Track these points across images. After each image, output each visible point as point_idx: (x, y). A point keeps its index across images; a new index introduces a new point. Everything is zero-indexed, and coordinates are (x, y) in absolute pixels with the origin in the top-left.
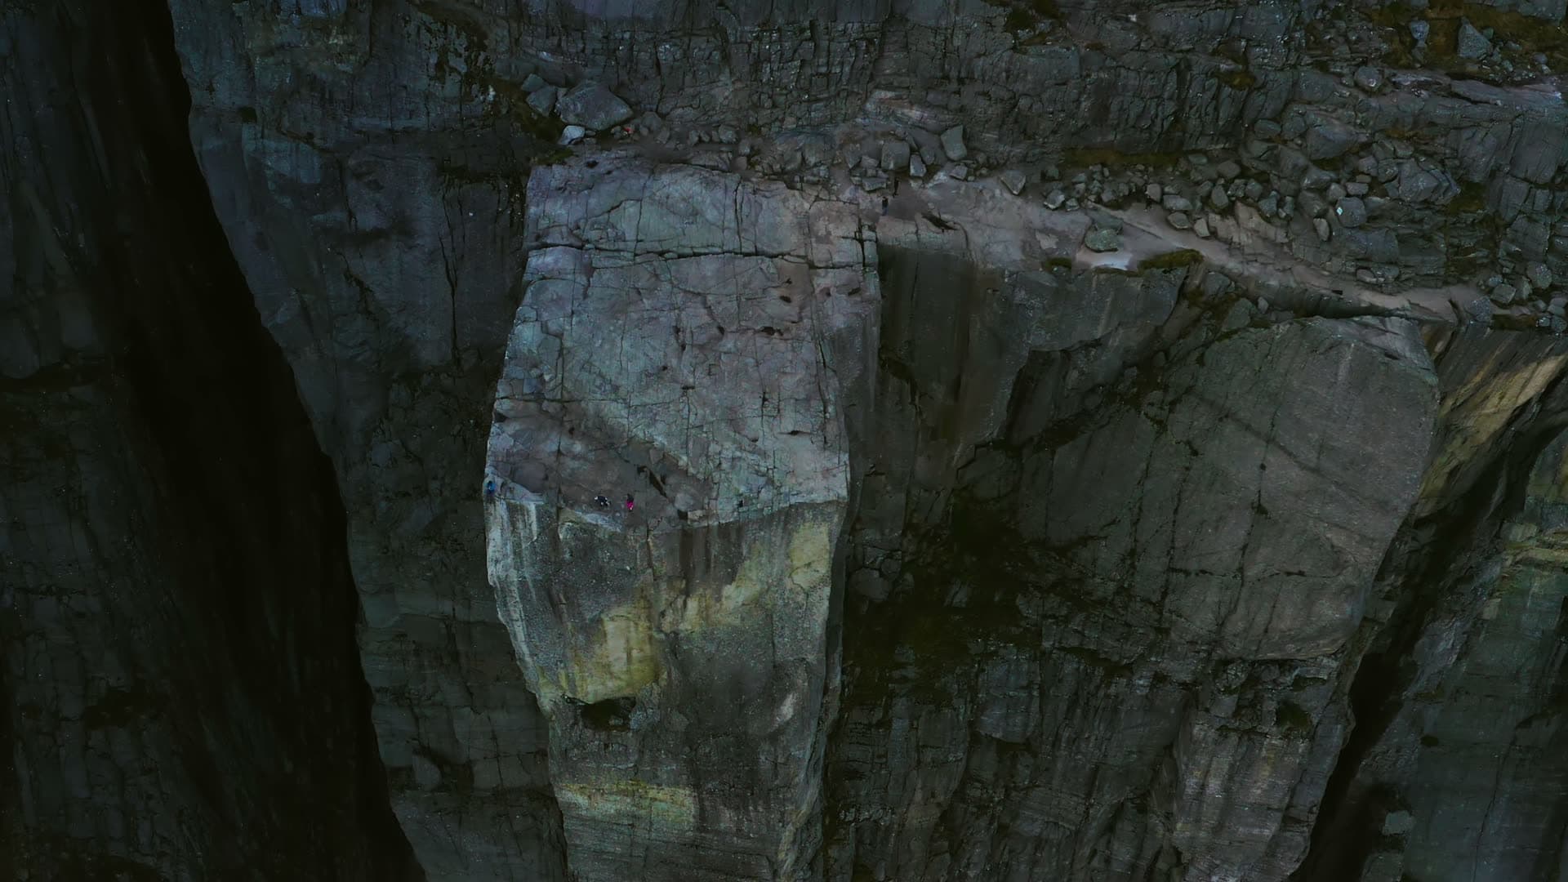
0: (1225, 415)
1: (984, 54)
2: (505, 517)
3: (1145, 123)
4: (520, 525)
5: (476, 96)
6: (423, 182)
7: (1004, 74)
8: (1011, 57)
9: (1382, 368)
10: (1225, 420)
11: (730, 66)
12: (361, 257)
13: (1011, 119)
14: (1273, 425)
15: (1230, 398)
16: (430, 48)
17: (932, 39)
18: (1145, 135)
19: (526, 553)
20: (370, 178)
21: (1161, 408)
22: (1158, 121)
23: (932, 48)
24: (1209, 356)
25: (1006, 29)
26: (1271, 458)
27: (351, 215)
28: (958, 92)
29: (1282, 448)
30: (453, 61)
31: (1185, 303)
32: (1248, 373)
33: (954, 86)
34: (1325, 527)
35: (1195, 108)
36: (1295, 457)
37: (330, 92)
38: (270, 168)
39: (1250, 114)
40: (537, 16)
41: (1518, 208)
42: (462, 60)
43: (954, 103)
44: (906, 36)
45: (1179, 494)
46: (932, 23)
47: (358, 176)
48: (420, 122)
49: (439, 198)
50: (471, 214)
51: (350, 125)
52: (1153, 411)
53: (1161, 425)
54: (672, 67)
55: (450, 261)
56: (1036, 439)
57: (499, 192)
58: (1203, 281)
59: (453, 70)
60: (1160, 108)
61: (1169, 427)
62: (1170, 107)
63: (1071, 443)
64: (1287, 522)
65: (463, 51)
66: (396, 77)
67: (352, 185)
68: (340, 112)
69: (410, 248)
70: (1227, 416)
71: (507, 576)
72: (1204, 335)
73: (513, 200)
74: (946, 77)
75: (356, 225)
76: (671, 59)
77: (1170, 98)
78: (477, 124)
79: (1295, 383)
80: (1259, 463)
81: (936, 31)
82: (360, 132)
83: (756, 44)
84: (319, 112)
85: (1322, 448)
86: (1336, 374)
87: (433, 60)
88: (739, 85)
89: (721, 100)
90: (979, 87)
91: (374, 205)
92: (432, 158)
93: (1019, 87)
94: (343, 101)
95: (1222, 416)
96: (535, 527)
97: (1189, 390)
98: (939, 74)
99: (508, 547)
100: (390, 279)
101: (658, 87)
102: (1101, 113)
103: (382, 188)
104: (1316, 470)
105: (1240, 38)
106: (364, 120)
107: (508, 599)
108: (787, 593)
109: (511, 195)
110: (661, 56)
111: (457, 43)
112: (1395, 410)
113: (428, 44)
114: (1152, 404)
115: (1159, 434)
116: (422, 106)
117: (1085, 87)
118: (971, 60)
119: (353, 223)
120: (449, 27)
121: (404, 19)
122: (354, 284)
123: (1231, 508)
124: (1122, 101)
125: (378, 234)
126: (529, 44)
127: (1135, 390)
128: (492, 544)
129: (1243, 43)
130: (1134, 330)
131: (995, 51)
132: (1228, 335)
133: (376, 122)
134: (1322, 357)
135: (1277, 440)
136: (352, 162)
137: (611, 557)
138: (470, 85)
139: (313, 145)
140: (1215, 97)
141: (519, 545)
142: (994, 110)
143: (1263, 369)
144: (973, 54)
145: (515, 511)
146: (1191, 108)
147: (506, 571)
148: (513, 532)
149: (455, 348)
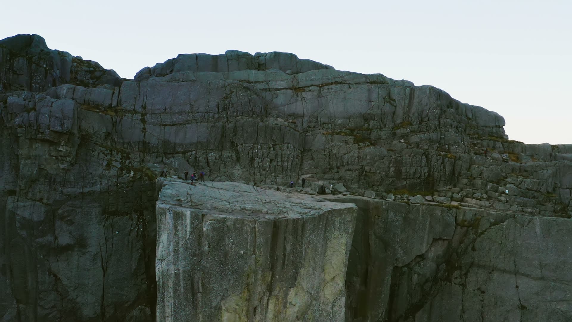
0: (492, 269)
1: (347, 153)
2: (171, 224)
3: (417, 175)
4: (180, 228)
5: (125, 175)
6: (94, 218)
7: (357, 159)
8: (359, 152)
9: (554, 222)
10: (492, 272)
11: (239, 163)
12: (58, 261)
13: (362, 178)
14: (516, 265)
15: (492, 260)
16: (104, 160)
17: (323, 153)
18: (418, 181)
19: (181, 249)
20: (68, 219)
21: (461, 278)
22: (423, 174)
23: (324, 156)
24: (477, 246)
25: (354, 143)
26: (519, 281)
27: (56, 238)
28: (338, 172)
29: (523, 274)
30: (114, 163)
31: (459, 227)
32: (497, 246)
33: (336, 170)
34: (555, 304)
35: (436, 169)
36: (530, 276)
37: (54, 179)
38: (18, 215)
39: (457, 169)
40: (153, 147)
41: (569, 198)
42: (119, 163)
43: (337, 176)
44: (312, 155)
45: (482, 315)
46: (322, 148)
47: (62, 218)
48: (97, 188)
49: (102, 226)
50: (117, 232)
51: (62, 192)
52: (457, 281)
53: (464, 286)
54: (215, 162)
55: (104, 258)
56: (404, 315)
57: (132, 220)
58: (464, 215)
59: (114, 166)
60: (422, 169)
61: (467, 285)
62: (426, 169)
63: (422, 309)
64: (537, 308)
65: (119, 160)
66: (87, 169)
67: (58, 223)
68: (58, 187)
69: (84, 254)
70: (493, 270)
71: (168, 270)
72: (472, 236)
73: (139, 223)
74: (331, 168)
75: (58, 243)
76: (214, 158)
77: (425, 166)
78: (125, 186)
79: (519, 242)
80: (515, 286)
81: (324, 150)
82: (66, 195)
83: (251, 151)
84: (47, 188)
85: (541, 267)
86: (536, 232)
87: (105, 163)
88: (244, 170)
89: (237, 175)
90: (346, 167)
91: (68, 232)
92: (100, 206)
93: (364, 163)
94: (60, 182)
95: (490, 271)
96: (188, 229)
97: (472, 264)
98: (328, 167)
99: (171, 247)
100: (72, 272)
101: (209, 171)
102: (398, 172)
103: (73, 223)
104: (542, 278)
105: (445, 145)
106: (70, 189)
107: (166, 293)
108: (321, 305)
109: (138, 220)
110: (210, 158)
111: (116, 157)
112: (566, 238)
113: (103, 158)
114: (456, 278)
115: (463, 290)
116: (98, 181)
117: (391, 160)
118: (342, 156)
119: (56, 242)
120: (113, 152)
121: (92, 150)
122: (52, 276)
123: (508, 312)
124: (406, 169)
125: (68, 248)
126: (148, 160)
127: (447, 274)
128: (161, 245)
129: (447, 146)
130: (439, 246)
131: (352, 151)
132: (483, 233)
133: (75, 189)
134: (526, 227)
135: (520, 271)
136: (60, 211)
137: (233, 243)
138: (122, 170)
139: (42, 203)
140: (443, 162)
141: (177, 244)
142: (355, 174)
143: (503, 242)
144: (342, 154)
145: (178, 216)
146: (434, 169)
147: (168, 266)
148: (175, 234)
149: (103, 305)
